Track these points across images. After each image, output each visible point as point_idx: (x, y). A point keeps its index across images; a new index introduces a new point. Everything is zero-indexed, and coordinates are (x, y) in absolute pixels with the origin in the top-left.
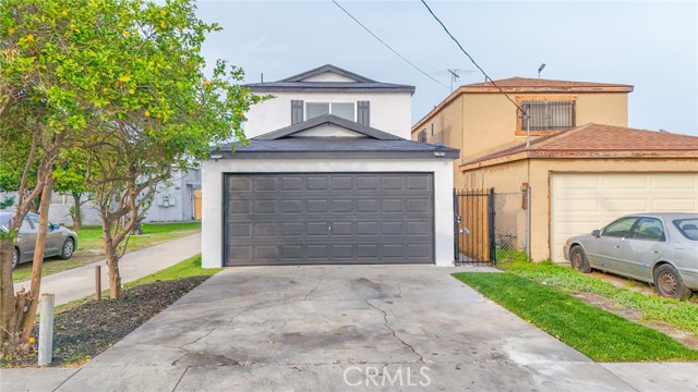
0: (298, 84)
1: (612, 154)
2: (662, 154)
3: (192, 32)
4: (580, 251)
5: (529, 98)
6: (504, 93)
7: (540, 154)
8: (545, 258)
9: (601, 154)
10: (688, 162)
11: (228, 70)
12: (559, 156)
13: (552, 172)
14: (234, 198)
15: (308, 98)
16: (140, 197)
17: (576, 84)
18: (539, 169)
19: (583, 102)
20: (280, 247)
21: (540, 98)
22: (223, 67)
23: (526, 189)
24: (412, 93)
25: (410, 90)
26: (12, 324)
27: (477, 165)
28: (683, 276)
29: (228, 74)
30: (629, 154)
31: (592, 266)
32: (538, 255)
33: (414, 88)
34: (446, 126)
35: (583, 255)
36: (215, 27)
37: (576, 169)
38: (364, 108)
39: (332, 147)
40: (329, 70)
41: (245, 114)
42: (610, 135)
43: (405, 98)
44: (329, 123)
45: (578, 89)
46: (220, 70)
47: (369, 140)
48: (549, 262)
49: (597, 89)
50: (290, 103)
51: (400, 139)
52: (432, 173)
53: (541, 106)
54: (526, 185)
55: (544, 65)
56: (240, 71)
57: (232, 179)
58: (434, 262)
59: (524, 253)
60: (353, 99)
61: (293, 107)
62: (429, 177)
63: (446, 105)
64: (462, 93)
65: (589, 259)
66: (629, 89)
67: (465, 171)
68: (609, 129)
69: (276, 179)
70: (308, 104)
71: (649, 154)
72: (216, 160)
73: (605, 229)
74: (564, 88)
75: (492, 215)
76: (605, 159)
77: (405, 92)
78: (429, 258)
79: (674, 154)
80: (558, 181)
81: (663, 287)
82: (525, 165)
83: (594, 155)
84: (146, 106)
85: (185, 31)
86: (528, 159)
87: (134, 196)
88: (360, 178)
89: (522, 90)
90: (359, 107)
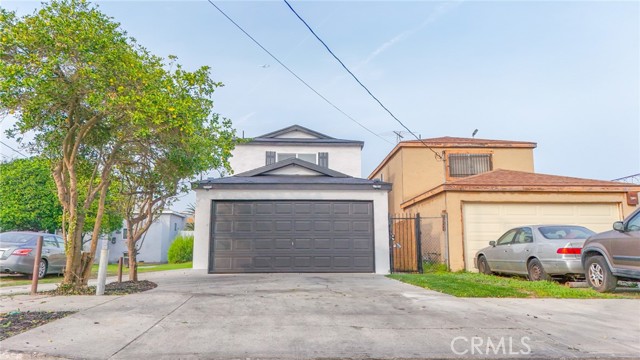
0: (272, 139)
1: (508, 188)
2: (546, 189)
3: (207, 87)
4: (484, 260)
5: (454, 151)
6: (430, 147)
7: (453, 188)
8: (461, 269)
9: (500, 188)
10: (567, 195)
11: (220, 120)
12: (468, 189)
13: (463, 202)
14: (219, 219)
15: (279, 150)
16: (154, 207)
17: (492, 142)
18: (453, 199)
19: (497, 155)
20: (254, 259)
21: (463, 151)
22: (217, 118)
23: (445, 216)
24: (362, 147)
25: (360, 144)
26: (78, 272)
27: (412, 202)
28: (543, 265)
29: (221, 124)
30: (521, 188)
31: (492, 270)
32: (456, 265)
33: (363, 143)
34: (391, 174)
35: (486, 262)
36: (220, 84)
37: (482, 200)
38: (324, 157)
39: (295, 181)
40: (296, 129)
41: (231, 152)
42: (510, 176)
43: (356, 151)
44: (294, 164)
45: (493, 145)
46: (215, 120)
47: (325, 176)
48: (464, 271)
49: (508, 146)
50: (264, 154)
51: (348, 177)
52: (372, 201)
53: (465, 158)
54: (444, 211)
55: (476, 131)
56: (229, 122)
57: (218, 205)
58: (374, 271)
59: (445, 265)
60: (315, 151)
61: (267, 156)
62: (369, 204)
63: (390, 158)
64: (401, 147)
65: (490, 264)
66: (533, 145)
67: (405, 208)
68: (511, 172)
69: (252, 205)
70: (280, 155)
71: (536, 188)
72: (207, 190)
73: (499, 240)
74: (482, 144)
75: (419, 234)
76: (503, 192)
77: (356, 146)
78: (371, 268)
79: (555, 189)
80: (468, 209)
81: (534, 276)
82: (443, 196)
83: (494, 189)
84: (181, 126)
85: (203, 86)
86: (445, 191)
87: (151, 205)
88: (317, 205)
89: (449, 145)
90: (319, 157)
